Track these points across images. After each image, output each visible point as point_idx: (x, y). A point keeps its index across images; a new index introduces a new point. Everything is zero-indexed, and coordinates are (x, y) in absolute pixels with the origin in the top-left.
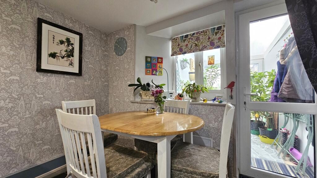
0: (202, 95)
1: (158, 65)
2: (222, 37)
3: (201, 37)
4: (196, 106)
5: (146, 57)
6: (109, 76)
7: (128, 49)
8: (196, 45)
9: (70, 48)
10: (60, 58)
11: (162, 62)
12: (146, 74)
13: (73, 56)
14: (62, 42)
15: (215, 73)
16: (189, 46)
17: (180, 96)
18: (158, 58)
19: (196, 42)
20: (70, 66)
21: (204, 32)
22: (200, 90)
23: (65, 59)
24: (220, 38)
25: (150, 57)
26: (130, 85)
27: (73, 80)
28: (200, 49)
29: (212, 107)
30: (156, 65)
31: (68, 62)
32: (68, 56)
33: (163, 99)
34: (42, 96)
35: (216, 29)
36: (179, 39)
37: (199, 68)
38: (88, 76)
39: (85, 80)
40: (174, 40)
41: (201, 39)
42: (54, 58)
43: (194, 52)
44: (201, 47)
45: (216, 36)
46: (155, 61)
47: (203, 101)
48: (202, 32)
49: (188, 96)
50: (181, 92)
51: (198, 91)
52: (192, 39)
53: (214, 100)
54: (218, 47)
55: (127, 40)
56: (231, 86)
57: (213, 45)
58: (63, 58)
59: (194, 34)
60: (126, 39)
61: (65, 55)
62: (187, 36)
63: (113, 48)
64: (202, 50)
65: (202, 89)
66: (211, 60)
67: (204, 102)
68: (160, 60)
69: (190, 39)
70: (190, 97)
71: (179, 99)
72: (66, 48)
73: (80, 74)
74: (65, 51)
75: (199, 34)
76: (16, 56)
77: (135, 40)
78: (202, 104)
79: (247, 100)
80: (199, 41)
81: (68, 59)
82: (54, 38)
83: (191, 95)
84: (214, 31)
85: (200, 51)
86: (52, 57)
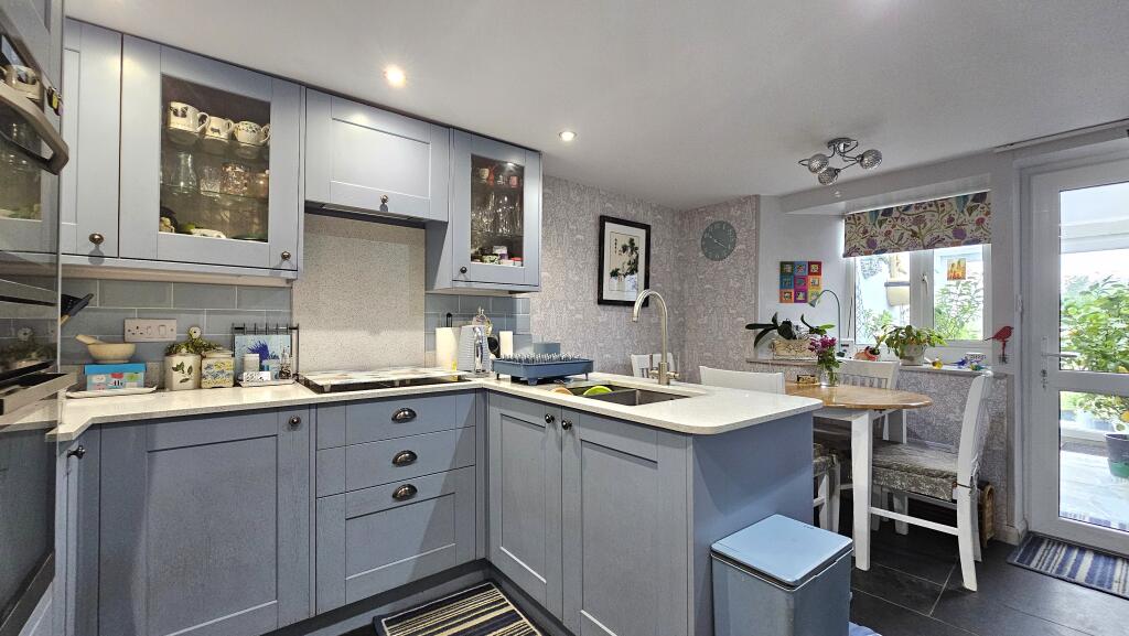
0: (929, 350)
1: (811, 279)
2: (986, 218)
3: (928, 216)
4: (915, 374)
5: (783, 264)
6: (686, 302)
7: (739, 247)
8: (914, 234)
9: (635, 255)
10: (623, 276)
11: (819, 273)
12: (781, 301)
13: (637, 270)
14: (625, 249)
15: (968, 297)
16: (895, 235)
17: (872, 353)
18: (810, 263)
19: (915, 228)
21: (937, 205)
22: (925, 341)
23: (629, 277)
24: (980, 222)
25: (792, 263)
26: (749, 327)
28: (926, 244)
29: (953, 378)
30: (804, 278)
31: (632, 283)
32: (632, 273)
33: (837, 358)
35: (971, 198)
36: (865, 218)
37: (922, 286)
38: (655, 307)
40: (852, 220)
41: (927, 221)
42: (616, 278)
43: (907, 250)
44: (927, 240)
45: (970, 214)
46: (802, 272)
47: (931, 366)
48: (931, 206)
49: (893, 353)
50: (873, 343)
51: (919, 343)
52: (903, 220)
53: (962, 363)
54: (976, 241)
55: (737, 230)
56: (1003, 335)
57: (960, 238)
58: (626, 276)
59: (908, 208)
60: (735, 225)
61: (628, 271)
62: (887, 212)
63: (699, 242)
64: (931, 245)
65: (929, 338)
66: (955, 269)
67: (935, 368)
68: (815, 268)
69: (897, 218)
70: (897, 354)
71: (870, 358)
72: (629, 258)
74: (628, 264)
75: (921, 210)
76: (579, 282)
77: (757, 231)
78: (929, 372)
79: (1048, 365)
80: (922, 226)
82: (616, 243)
83: (902, 350)
84: (965, 203)
85: (925, 248)
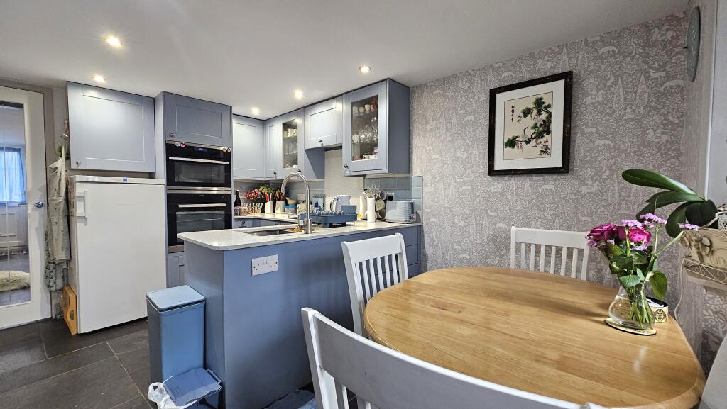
9: (544, 116)
10: (523, 143)
13: (548, 132)
14: (526, 113)
20: (544, 155)
23: (533, 142)
27: (549, 185)
31: (539, 149)
32: (540, 135)
34: (495, 214)
38: (591, 172)
39: (582, 181)
42: (513, 147)
58: (528, 142)
61: (533, 136)
72: (534, 122)
73: (566, 168)
74: (533, 128)
76: (468, 158)
81: (539, 141)
82: (513, 111)
86: (510, 147)
